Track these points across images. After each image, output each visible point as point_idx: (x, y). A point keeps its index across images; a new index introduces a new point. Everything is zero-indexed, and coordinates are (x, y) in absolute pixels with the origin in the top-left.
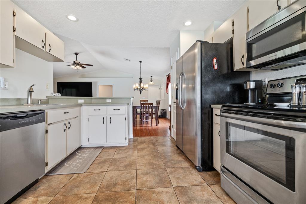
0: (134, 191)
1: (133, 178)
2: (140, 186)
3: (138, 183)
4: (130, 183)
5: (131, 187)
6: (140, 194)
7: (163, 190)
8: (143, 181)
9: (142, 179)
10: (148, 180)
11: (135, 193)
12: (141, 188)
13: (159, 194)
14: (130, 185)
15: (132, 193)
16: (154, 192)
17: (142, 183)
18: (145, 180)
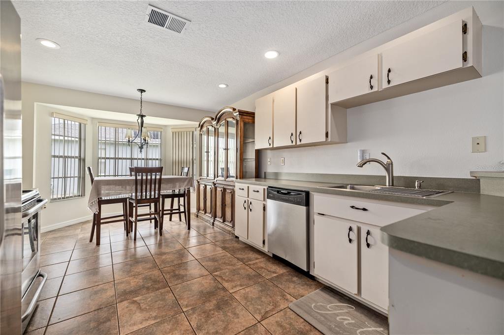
0: (184, 310)
1: (199, 328)
2: (179, 318)
3: (186, 321)
4: (200, 318)
5: (194, 313)
6: (176, 309)
7: (140, 325)
8: (178, 328)
9: (182, 332)
10: (170, 332)
11: (183, 308)
12: (178, 316)
13: (147, 318)
14: (197, 314)
15: (187, 306)
16: (155, 318)
17: (178, 324)
18: (176, 332)
